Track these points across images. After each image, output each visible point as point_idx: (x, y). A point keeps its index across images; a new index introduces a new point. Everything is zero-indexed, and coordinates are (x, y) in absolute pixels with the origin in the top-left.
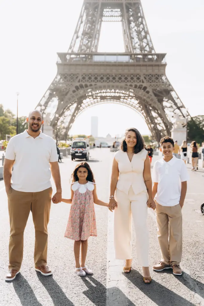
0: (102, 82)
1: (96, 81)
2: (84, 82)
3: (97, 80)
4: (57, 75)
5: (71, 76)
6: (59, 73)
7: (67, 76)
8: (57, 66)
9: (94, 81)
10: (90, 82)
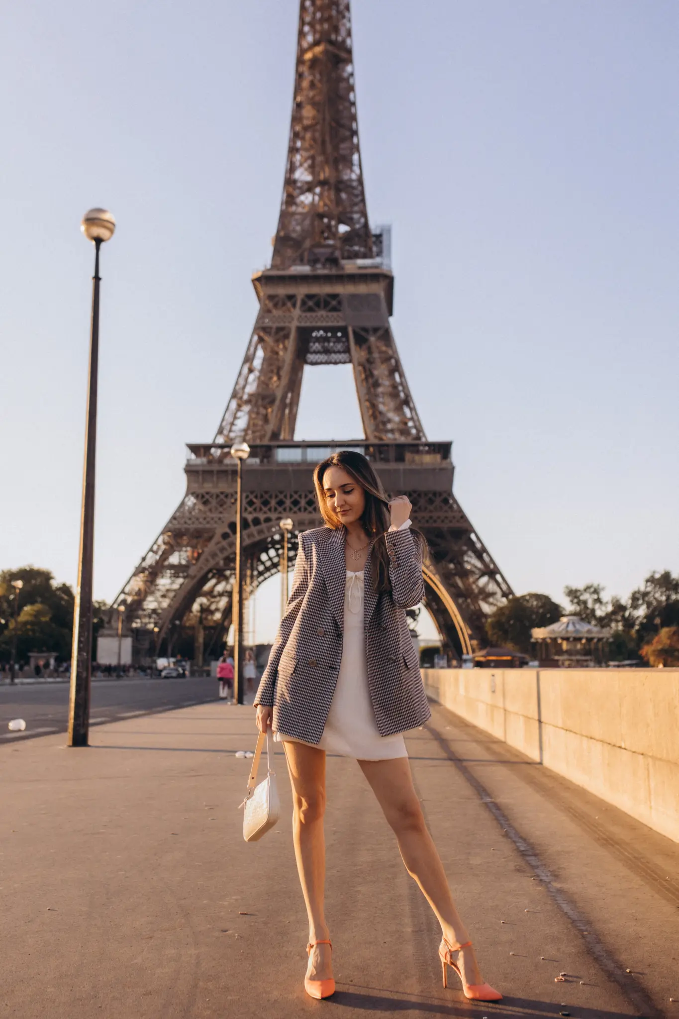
0: (295, 512)
1: (280, 509)
2: (250, 513)
3: (283, 507)
4: (187, 495)
5: (219, 499)
6: (190, 492)
7: (210, 499)
8: (187, 475)
9: (276, 509)
10: (265, 513)
